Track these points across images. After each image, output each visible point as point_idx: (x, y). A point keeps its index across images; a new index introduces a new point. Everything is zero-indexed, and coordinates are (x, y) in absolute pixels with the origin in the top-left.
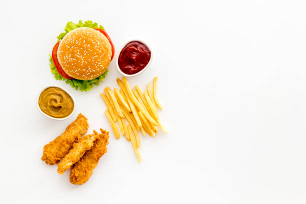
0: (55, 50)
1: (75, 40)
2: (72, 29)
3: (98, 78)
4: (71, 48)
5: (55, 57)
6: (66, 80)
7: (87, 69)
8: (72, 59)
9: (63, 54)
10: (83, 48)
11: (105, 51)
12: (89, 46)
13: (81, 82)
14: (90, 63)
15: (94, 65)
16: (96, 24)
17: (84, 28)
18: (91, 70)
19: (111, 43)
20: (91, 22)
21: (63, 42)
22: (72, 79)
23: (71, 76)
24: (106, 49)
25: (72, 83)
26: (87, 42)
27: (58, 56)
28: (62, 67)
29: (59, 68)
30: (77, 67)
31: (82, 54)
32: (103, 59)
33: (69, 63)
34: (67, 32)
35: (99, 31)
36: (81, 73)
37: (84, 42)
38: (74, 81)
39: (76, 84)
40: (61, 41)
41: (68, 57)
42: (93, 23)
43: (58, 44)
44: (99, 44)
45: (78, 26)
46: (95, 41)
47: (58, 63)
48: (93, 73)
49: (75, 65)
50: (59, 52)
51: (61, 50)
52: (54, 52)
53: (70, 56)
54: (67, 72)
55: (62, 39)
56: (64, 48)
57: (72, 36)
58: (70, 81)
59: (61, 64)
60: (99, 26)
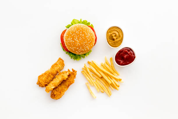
0: (63, 34)
1: (76, 30)
2: (75, 24)
3: (85, 54)
4: (72, 34)
6: (66, 52)
7: (80, 48)
8: (72, 41)
9: (67, 37)
10: (80, 36)
11: (92, 40)
12: (83, 35)
13: (75, 55)
14: (82, 45)
15: (84, 47)
16: (89, 23)
17: (82, 25)
18: (82, 49)
19: (95, 35)
20: (87, 21)
21: (69, 30)
22: (70, 52)
23: (69, 50)
24: (93, 39)
25: (69, 54)
26: (83, 33)
27: (64, 37)
28: (65, 44)
29: (63, 44)
30: (74, 46)
31: (78, 39)
32: (90, 44)
33: (70, 43)
34: (72, 25)
35: (90, 28)
36: (76, 50)
37: (81, 32)
38: (71, 53)
39: (71, 55)
40: (68, 29)
41: (70, 39)
42: (88, 22)
43: (65, 30)
44: (89, 35)
45: (79, 23)
46: (87, 33)
47: (64, 41)
48: (82, 51)
49: (72, 45)
50: (65, 35)
51: (66, 34)
53: (71, 39)
54: (67, 47)
55: (68, 28)
56: (69, 34)
57: (74, 27)
58: (69, 53)
59: (65, 42)
60: (90, 24)
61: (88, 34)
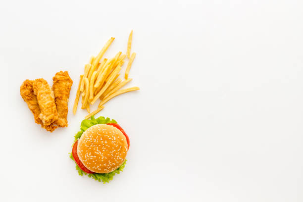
0: (74, 149)
1: (92, 138)
2: (88, 127)
3: (118, 169)
4: (90, 147)
5: (75, 155)
6: (89, 174)
7: (108, 164)
8: (92, 156)
9: (84, 153)
10: (101, 145)
11: (121, 144)
12: (106, 142)
13: (104, 175)
14: (109, 158)
15: (113, 159)
16: (108, 119)
17: (98, 126)
18: (112, 164)
19: (125, 134)
20: (104, 118)
21: (82, 142)
22: (93, 173)
24: (122, 142)
25: (94, 176)
26: (104, 139)
27: (78, 155)
28: (84, 165)
29: (81, 165)
30: (98, 163)
31: (101, 150)
32: (121, 151)
33: (90, 161)
34: (84, 131)
35: (112, 126)
36: (103, 168)
37: (101, 139)
38: (96, 175)
39: (99, 178)
40: (80, 141)
41: (88, 155)
42: (106, 118)
43: (76, 143)
44: (115, 139)
45: (93, 124)
46: (110, 137)
47: (80, 161)
48: (113, 166)
49: (95, 162)
50: (78, 151)
51: (80, 149)
52: (74, 151)
53: (90, 154)
54: (89, 168)
55: (79, 138)
56: (83, 148)
57: (89, 135)
58: (92, 175)
59: (82, 162)
60: (111, 120)
61: (112, 138)
